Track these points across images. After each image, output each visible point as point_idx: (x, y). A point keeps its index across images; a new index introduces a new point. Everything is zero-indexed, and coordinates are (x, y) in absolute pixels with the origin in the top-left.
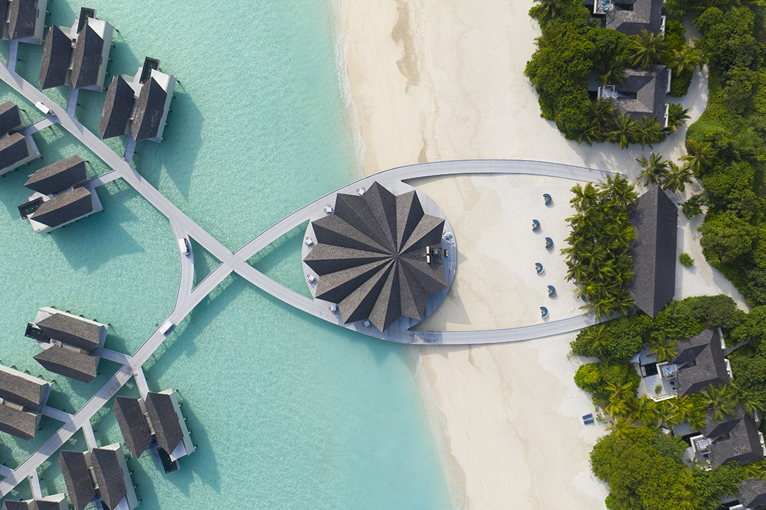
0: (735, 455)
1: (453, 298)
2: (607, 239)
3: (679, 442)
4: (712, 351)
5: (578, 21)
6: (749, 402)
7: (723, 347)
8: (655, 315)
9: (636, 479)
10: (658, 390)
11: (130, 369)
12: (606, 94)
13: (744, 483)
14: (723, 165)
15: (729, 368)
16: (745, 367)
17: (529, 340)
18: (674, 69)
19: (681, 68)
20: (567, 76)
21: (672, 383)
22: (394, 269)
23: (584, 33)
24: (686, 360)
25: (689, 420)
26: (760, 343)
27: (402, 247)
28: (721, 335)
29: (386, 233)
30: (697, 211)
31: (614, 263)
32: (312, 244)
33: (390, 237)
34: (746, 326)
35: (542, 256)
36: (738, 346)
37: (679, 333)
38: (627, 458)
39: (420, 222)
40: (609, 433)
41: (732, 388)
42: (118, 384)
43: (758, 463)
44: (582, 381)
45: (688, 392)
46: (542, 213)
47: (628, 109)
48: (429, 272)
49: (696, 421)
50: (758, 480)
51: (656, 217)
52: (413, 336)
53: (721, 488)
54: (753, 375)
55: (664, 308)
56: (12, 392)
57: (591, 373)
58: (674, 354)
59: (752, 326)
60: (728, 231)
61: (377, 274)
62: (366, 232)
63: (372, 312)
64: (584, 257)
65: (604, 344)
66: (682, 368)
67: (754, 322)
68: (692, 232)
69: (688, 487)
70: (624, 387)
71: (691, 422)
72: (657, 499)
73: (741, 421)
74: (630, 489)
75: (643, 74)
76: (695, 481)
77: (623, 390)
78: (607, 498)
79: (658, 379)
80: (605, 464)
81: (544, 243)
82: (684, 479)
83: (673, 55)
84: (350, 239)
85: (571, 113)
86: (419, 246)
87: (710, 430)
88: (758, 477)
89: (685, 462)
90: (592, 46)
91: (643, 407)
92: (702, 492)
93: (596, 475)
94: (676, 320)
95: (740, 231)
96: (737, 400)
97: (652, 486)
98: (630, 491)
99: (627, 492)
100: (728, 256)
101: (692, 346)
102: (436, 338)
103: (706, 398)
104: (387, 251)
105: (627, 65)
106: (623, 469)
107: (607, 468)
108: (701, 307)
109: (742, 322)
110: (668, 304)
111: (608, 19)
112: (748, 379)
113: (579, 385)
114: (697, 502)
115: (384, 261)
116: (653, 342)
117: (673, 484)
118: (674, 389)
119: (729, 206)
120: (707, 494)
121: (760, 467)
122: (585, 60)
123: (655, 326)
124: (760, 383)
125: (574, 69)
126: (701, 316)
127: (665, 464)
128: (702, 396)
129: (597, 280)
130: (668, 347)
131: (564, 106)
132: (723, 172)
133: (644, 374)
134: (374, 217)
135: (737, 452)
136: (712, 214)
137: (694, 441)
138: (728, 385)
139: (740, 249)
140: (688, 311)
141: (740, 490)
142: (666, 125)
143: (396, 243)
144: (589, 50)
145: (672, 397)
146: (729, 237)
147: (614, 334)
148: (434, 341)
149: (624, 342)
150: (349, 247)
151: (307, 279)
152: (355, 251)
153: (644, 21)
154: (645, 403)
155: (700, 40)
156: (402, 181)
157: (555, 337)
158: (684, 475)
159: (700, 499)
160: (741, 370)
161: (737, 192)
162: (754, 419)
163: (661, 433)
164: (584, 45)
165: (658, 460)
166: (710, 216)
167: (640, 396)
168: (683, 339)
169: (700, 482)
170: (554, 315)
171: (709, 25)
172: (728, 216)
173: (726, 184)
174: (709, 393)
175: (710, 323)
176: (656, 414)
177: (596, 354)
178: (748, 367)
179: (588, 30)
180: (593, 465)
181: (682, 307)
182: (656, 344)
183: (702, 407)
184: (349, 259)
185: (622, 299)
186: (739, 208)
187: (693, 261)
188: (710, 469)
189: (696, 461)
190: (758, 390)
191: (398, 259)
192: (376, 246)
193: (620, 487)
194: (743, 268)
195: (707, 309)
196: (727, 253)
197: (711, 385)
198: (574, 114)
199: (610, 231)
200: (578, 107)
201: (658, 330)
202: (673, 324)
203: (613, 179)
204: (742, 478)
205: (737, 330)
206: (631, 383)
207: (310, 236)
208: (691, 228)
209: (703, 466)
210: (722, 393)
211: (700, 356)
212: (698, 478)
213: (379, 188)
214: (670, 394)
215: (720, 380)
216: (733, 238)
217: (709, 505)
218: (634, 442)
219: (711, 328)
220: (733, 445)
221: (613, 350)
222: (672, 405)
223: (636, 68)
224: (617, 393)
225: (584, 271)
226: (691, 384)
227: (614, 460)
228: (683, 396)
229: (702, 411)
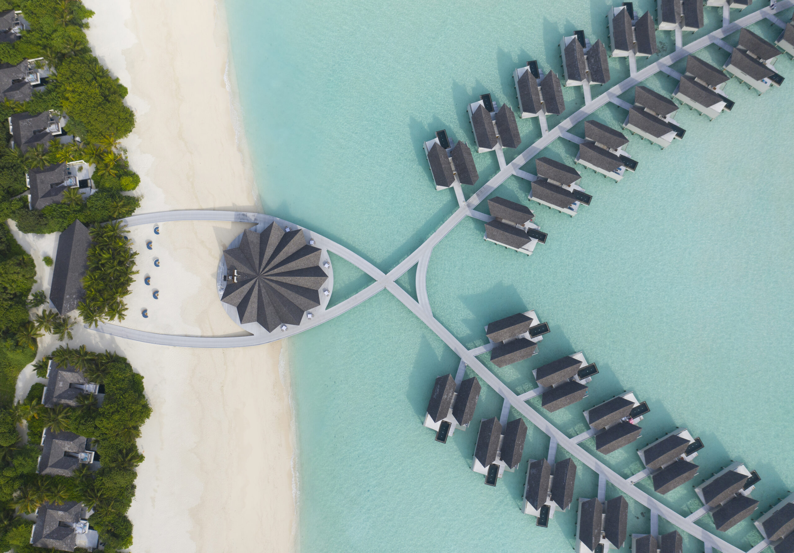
0: (31, 119)
1: (224, 246)
2: (103, 278)
3: (70, 131)
4: (38, 194)
5: (106, 443)
6: (16, 155)
7: (30, 196)
8: (75, 222)
9: (102, 107)
10: (80, 169)
11: (469, 206)
12: (91, 388)
13: (27, 100)
14: (12, 328)
15: (28, 180)
16: (15, 180)
17: (170, 211)
18: (39, 402)
19: (34, 402)
20: (119, 401)
21: (70, 173)
22: (262, 267)
23: (103, 434)
24: (57, 188)
25: (60, 146)
26: (3, 196)
27: (255, 283)
28: (30, 204)
29: (266, 294)
30: (36, 296)
31: (100, 260)
32: (325, 290)
33: (263, 291)
34: (11, 209)
35: (154, 272)
36: (19, 196)
37: (60, 208)
38: (107, 122)
39: (240, 301)
40: (118, 141)
41: (27, 166)
42: (478, 195)
43: (15, 112)
44: (135, 179)
45: (58, 165)
46: (151, 304)
47: (76, 375)
48: (236, 263)
49: (56, 145)
50: (17, 101)
51: (66, 292)
52: (255, 219)
53: (44, 97)
54: (11, 173)
55: (68, 226)
56: (552, 192)
57: (127, 183)
58: (65, 192)
59: (7, 209)
60: (15, 277)
61: (275, 264)
62: (281, 296)
63: (281, 237)
64: (121, 266)
65: (115, 203)
66: (61, 183)
67: (6, 211)
68: (41, 282)
69: (67, 99)
70: (104, 172)
71: (59, 144)
72: (89, 92)
73: (24, 142)
74: (107, 100)
75: (63, 401)
76: (61, 103)
77: (105, 170)
78: (126, 95)
79: (80, 177)
80: (124, 119)
81: (151, 281)
82: (69, 105)
83: (38, 414)
84: (292, 291)
85: (118, 374)
86: (242, 283)
87: (47, 138)
88: (17, 103)
89: (67, 117)
90: (97, 422)
91: (92, 157)
92: (58, 95)
93: (132, 111)
94: (61, 217)
95: (7, 277)
96: (24, 157)
97: (91, 102)
98: (108, 99)
99: (109, 99)
100: (17, 259)
101: (51, 197)
102: (238, 216)
103: (46, 160)
104: (266, 281)
105: (73, 409)
106: (110, 114)
107: (122, 115)
108: (42, 225)
109: (14, 212)
110: (65, 229)
111: (84, 446)
112: (15, 171)
113: (137, 176)
114: (62, 88)
115: (269, 273)
116: (79, 203)
117: (77, 102)
118: (69, 169)
119: (12, 296)
120: (54, 94)
121: (15, 109)
122: (104, 413)
123: (76, 214)
124: (7, 168)
125: (112, 405)
126: (42, 219)
127: (81, 116)
128: (49, 162)
129: (114, 250)
130: (68, 198)
131: (123, 380)
132: (13, 322)
133: (89, 181)
134: (274, 307)
135: (30, 121)
136: (25, 293)
137: (59, 131)
138: (29, 169)
139: (8, 264)
140: (51, 223)
141: (31, 95)
142: (50, 361)
143: (259, 286)
144: (100, 419)
145: (71, 163)
146: (15, 273)
147: (106, 210)
148: (239, 214)
149: (99, 203)
150: (295, 285)
151: (331, 265)
152: (289, 282)
153: (57, 441)
154: (90, 160)
155: (18, 423)
156: (253, 335)
157: (150, 212)
158: (69, 108)
159: (59, 91)
160: (19, 178)
161: (4, 305)
162: (15, 143)
163: (81, 138)
164: (104, 424)
165: (85, 119)
166: (26, 292)
167: (94, 166)
168: (57, 203)
169: (58, 102)
170: (150, 228)
171: (9, 433)
172: (12, 289)
173: (12, 312)
174: (44, 164)
175: (36, 213)
176: (83, 152)
177: (121, 198)
178: (13, 180)
179: (99, 436)
180: (133, 119)
181: (55, 226)
182: (78, 201)
183: (51, 154)
184: (295, 276)
185: (98, 234)
186: (5, 294)
187: (43, 260)
188: (50, 111)
189: (60, 117)
190: (9, 163)
191: (258, 274)
192: (273, 285)
193: (114, 102)
194: (7, 252)
195: (38, 224)
196: (18, 262)
197: (42, 169)
198: (117, 373)
199: (100, 284)
200: (113, 378)
201: (74, 211)
202: (63, 214)
203: (94, 323)
204: (28, 103)
205: (18, 207)
206: (98, 174)
207: (325, 298)
208: (41, 285)
209: (56, 113)
210: (35, 163)
211: (47, 190)
212: (60, 105)
213: (268, 328)
214: (73, 165)
215: (34, 172)
216: (12, 272)
217: (54, 86)
218: (101, 133)
219: (36, 210)
220: (32, 127)
221: (108, 198)
222: (71, 157)
223: (68, 406)
224: (109, 168)
225: (122, 256)
226: (56, 171)
227: (116, 121)
228: (63, 163)
229: (51, 152)
